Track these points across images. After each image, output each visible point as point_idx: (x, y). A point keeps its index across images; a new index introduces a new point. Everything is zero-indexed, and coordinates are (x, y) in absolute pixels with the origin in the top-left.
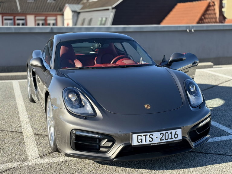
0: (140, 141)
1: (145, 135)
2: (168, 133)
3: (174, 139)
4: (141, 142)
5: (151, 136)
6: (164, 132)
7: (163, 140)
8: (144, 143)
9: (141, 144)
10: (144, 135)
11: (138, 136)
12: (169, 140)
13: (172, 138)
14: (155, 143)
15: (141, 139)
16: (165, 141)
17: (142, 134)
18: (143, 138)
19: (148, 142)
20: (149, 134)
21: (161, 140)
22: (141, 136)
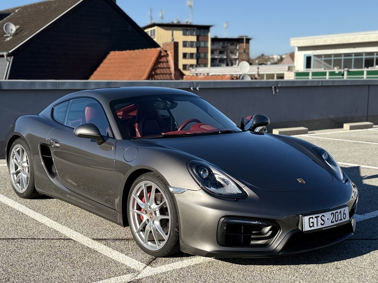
0: (311, 225)
1: (317, 217)
2: (337, 212)
3: (343, 220)
4: (313, 226)
5: (323, 218)
6: (334, 212)
7: (334, 222)
8: (316, 227)
9: (312, 228)
10: (315, 217)
11: (309, 218)
12: (339, 222)
13: (341, 220)
14: (327, 227)
15: (313, 222)
16: (335, 223)
17: (314, 216)
18: (315, 220)
19: (320, 226)
20: (320, 215)
21: (332, 222)
22: (312, 218)
